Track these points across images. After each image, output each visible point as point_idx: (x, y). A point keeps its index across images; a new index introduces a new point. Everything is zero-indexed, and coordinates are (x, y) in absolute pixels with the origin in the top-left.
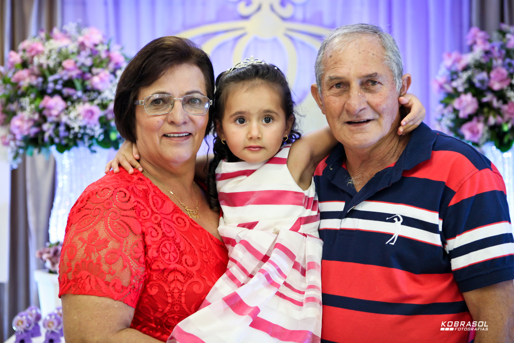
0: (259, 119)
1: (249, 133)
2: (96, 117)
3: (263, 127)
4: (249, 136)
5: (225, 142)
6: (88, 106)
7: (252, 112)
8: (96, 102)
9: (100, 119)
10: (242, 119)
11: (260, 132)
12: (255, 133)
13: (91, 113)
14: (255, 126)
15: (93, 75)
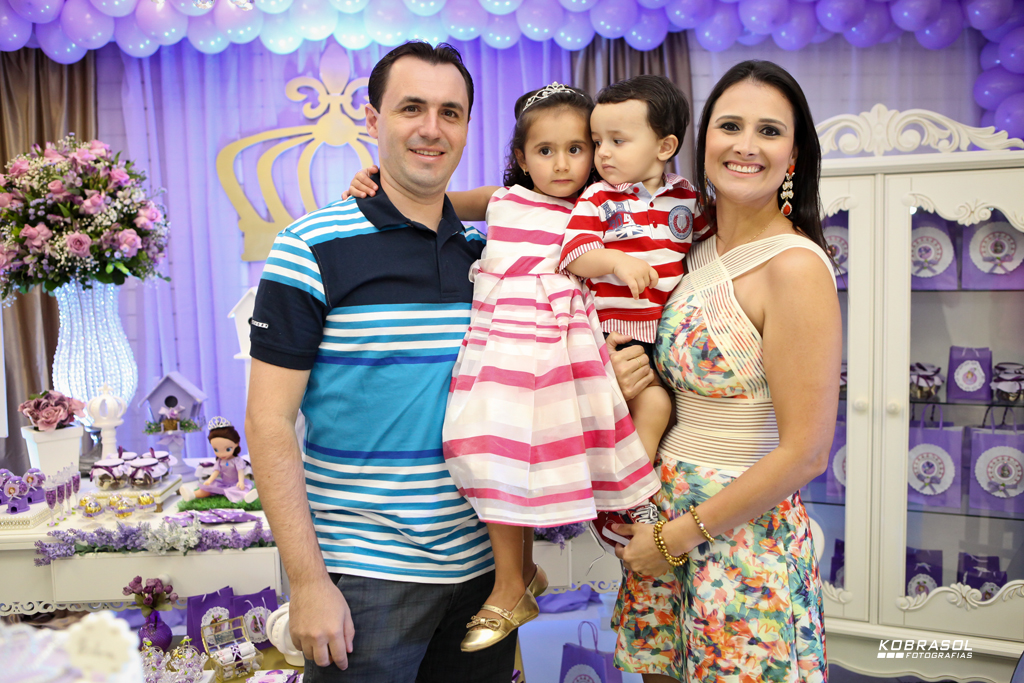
0: (566, 150)
1: (556, 164)
2: (86, 247)
3: (570, 158)
4: (556, 168)
5: (527, 173)
6: (77, 234)
7: (558, 143)
8: (90, 229)
9: (92, 249)
10: (544, 150)
11: (567, 163)
12: (562, 165)
13: (79, 242)
14: (562, 158)
15: (85, 197)
